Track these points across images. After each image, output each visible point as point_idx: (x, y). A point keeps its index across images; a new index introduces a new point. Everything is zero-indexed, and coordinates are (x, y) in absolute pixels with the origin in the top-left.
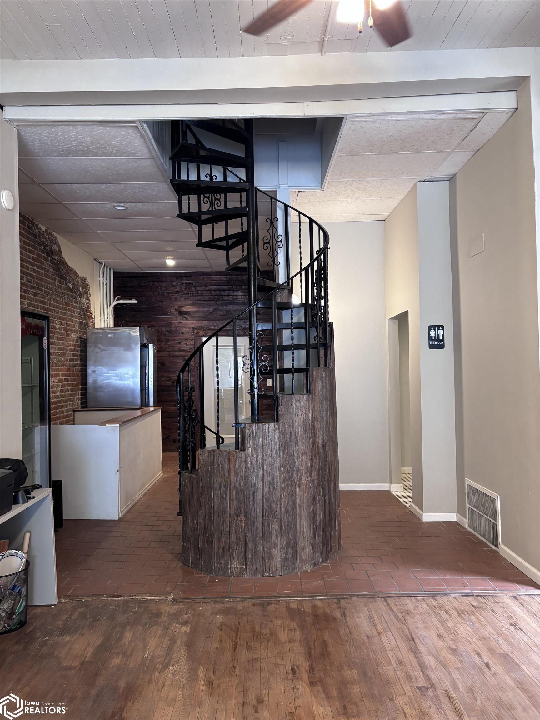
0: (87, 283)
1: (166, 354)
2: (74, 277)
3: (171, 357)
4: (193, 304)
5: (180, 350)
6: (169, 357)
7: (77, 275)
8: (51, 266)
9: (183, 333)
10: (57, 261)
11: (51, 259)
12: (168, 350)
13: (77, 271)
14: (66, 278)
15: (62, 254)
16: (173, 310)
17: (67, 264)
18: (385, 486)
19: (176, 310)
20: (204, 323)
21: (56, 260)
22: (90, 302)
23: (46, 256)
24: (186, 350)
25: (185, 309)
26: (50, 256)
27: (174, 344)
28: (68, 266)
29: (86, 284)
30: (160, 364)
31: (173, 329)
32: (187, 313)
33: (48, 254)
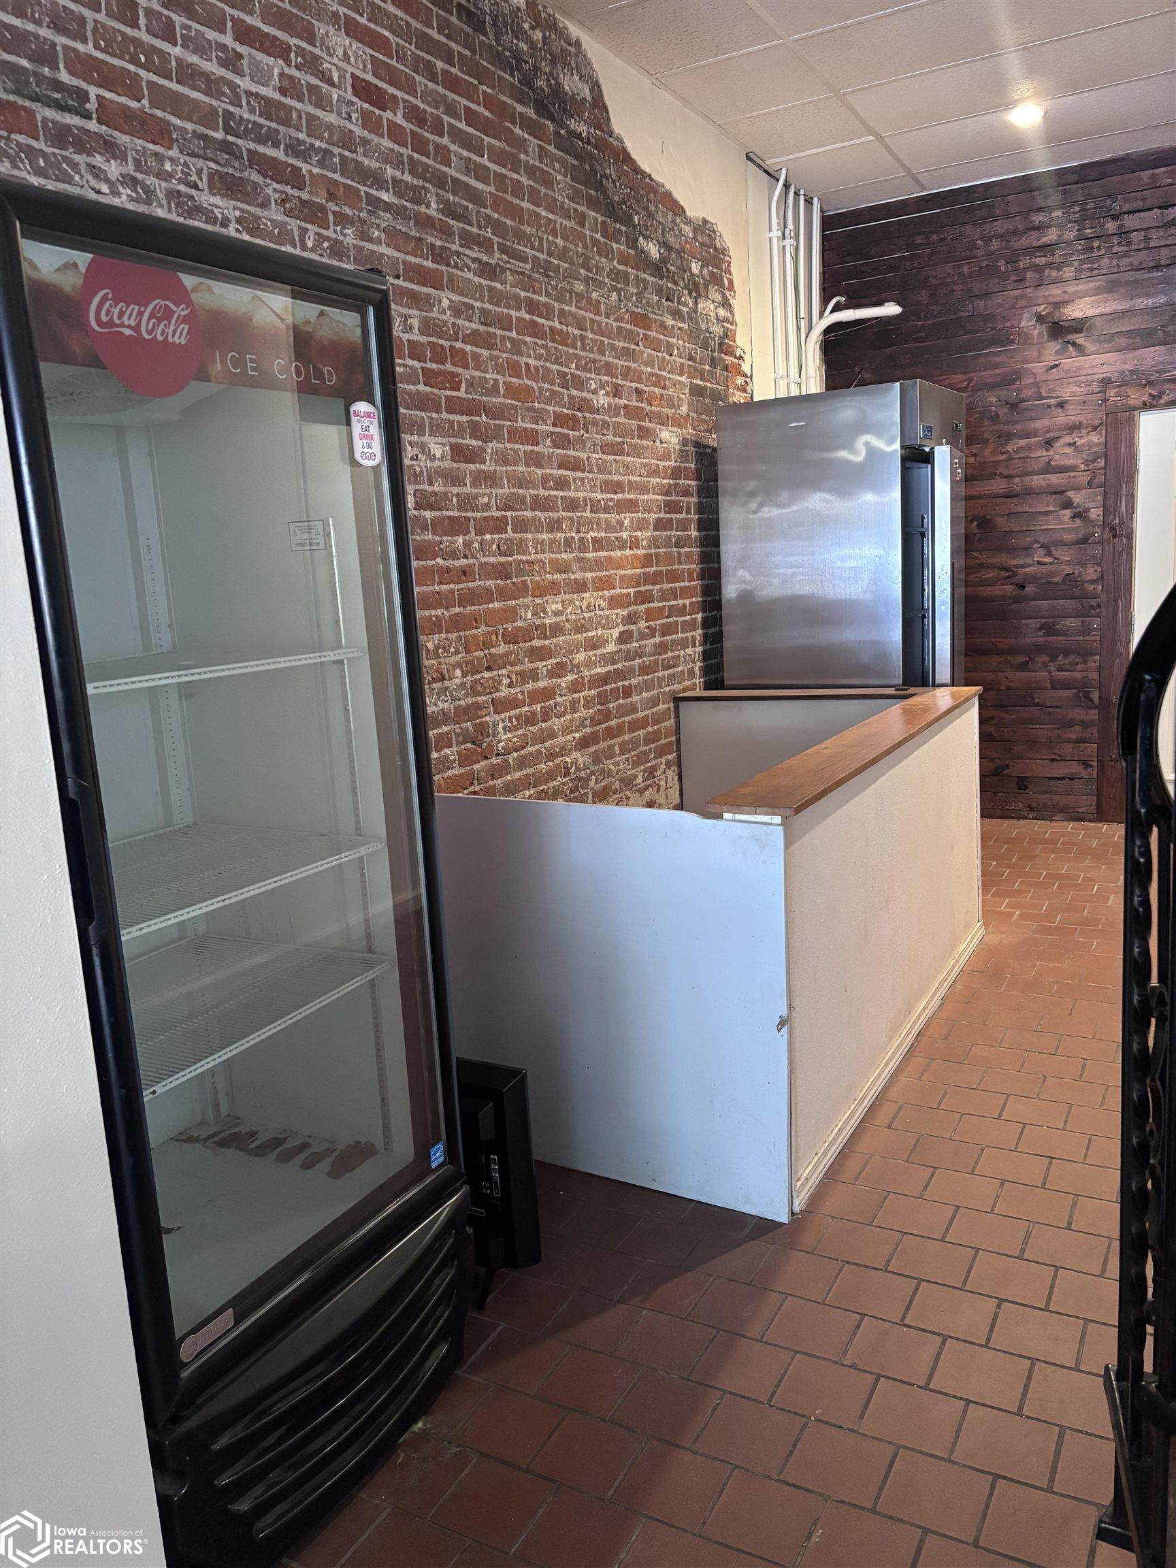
0: (719, 246)
1: (998, 486)
2: (665, 216)
3: (1016, 496)
4: (1109, 288)
5: (1049, 469)
6: (1009, 496)
7: (677, 209)
8: (563, 162)
9: (1061, 405)
10: (589, 143)
11: (557, 134)
12: (1005, 473)
13: (676, 195)
14: (630, 218)
15: (609, 119)
16: (1030, 319)
17: (633, 161)
19: (1040, 318)
20: (1151, 357)
21: (582, 139)
22: (733, 314)
23: (534, 116)
24: (1073, 469)
25: (1077, 311)
26: (553, 120)
27: (1029, 448)
28: (637, 170)
29: (716, 249)
30: (975, 523)
31: (1028, 393)
32: (1082, 325)
33: (541, 108)
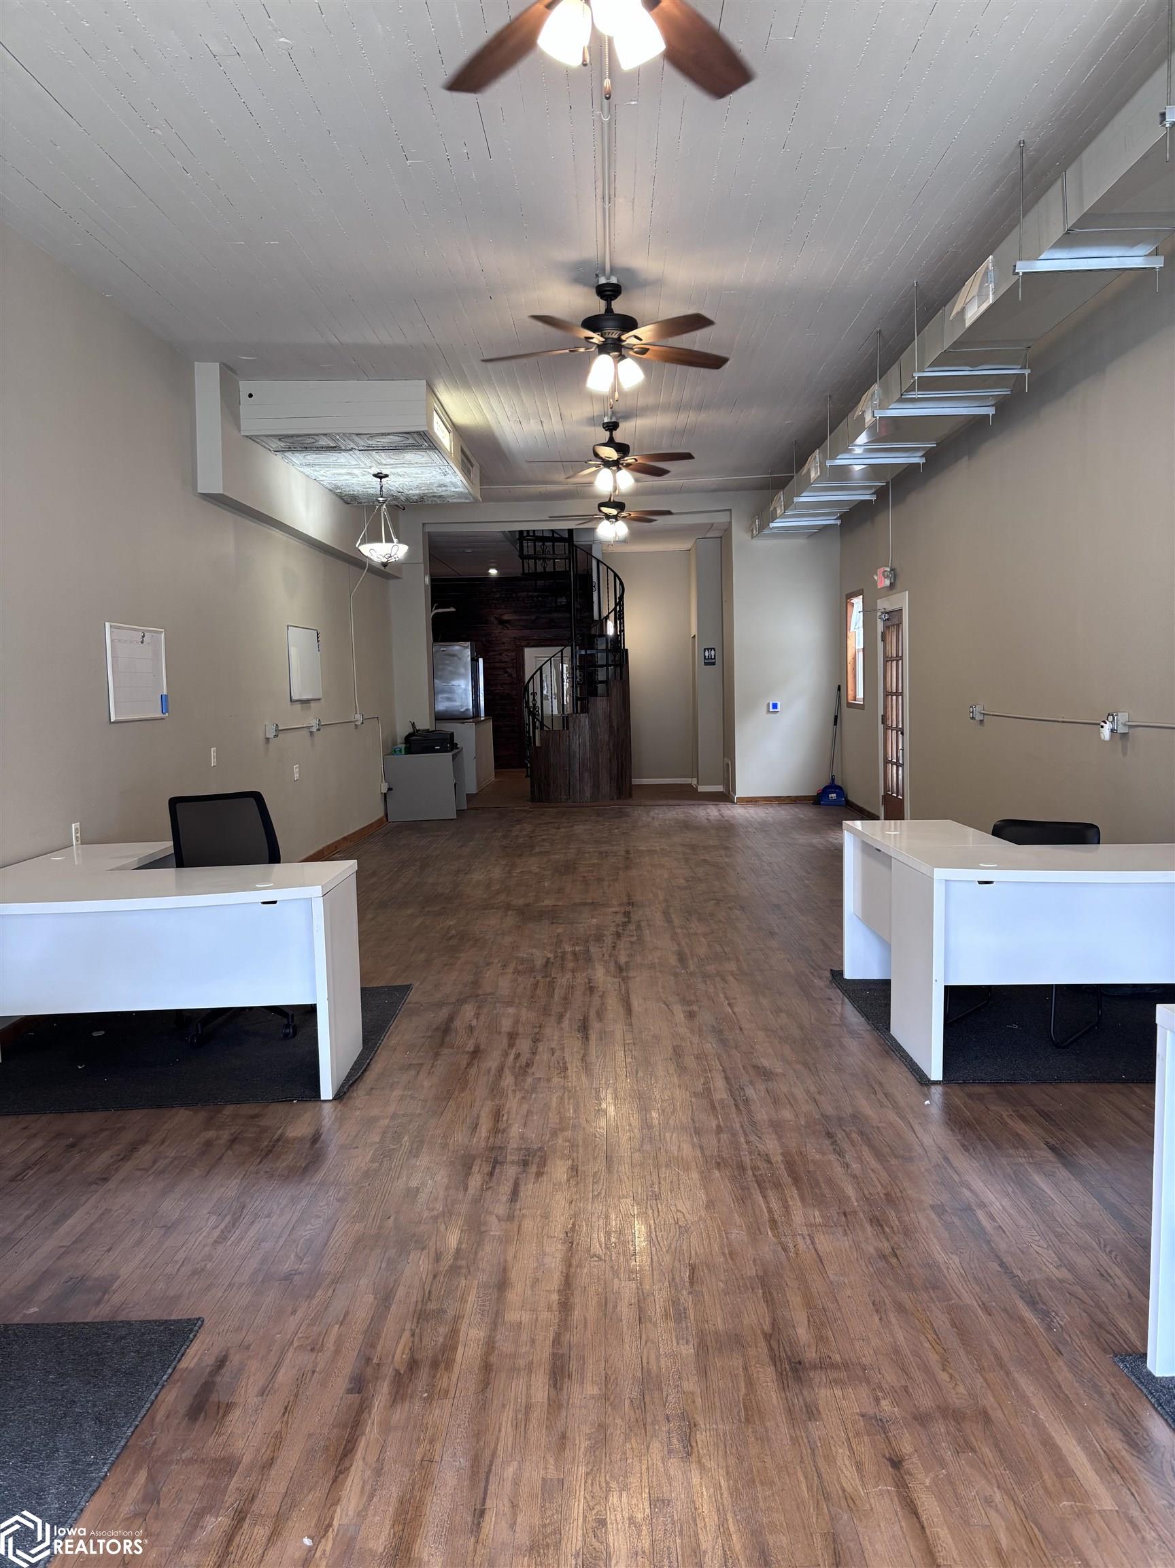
3: (492, 669)
4: (515, 612)
5: (501, 662)
6: (490, 669)
9: (504, 643)
16: (493, 618)
18: (687, 781)
19: (496, 618)
20: (527, 632)
24: (507, 662)
25: (506, 617)
27: (495, 655)
32: (508, 622)
